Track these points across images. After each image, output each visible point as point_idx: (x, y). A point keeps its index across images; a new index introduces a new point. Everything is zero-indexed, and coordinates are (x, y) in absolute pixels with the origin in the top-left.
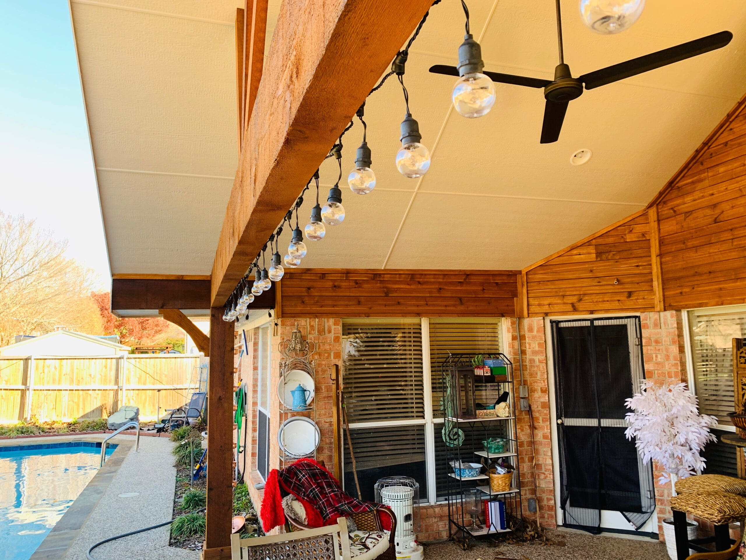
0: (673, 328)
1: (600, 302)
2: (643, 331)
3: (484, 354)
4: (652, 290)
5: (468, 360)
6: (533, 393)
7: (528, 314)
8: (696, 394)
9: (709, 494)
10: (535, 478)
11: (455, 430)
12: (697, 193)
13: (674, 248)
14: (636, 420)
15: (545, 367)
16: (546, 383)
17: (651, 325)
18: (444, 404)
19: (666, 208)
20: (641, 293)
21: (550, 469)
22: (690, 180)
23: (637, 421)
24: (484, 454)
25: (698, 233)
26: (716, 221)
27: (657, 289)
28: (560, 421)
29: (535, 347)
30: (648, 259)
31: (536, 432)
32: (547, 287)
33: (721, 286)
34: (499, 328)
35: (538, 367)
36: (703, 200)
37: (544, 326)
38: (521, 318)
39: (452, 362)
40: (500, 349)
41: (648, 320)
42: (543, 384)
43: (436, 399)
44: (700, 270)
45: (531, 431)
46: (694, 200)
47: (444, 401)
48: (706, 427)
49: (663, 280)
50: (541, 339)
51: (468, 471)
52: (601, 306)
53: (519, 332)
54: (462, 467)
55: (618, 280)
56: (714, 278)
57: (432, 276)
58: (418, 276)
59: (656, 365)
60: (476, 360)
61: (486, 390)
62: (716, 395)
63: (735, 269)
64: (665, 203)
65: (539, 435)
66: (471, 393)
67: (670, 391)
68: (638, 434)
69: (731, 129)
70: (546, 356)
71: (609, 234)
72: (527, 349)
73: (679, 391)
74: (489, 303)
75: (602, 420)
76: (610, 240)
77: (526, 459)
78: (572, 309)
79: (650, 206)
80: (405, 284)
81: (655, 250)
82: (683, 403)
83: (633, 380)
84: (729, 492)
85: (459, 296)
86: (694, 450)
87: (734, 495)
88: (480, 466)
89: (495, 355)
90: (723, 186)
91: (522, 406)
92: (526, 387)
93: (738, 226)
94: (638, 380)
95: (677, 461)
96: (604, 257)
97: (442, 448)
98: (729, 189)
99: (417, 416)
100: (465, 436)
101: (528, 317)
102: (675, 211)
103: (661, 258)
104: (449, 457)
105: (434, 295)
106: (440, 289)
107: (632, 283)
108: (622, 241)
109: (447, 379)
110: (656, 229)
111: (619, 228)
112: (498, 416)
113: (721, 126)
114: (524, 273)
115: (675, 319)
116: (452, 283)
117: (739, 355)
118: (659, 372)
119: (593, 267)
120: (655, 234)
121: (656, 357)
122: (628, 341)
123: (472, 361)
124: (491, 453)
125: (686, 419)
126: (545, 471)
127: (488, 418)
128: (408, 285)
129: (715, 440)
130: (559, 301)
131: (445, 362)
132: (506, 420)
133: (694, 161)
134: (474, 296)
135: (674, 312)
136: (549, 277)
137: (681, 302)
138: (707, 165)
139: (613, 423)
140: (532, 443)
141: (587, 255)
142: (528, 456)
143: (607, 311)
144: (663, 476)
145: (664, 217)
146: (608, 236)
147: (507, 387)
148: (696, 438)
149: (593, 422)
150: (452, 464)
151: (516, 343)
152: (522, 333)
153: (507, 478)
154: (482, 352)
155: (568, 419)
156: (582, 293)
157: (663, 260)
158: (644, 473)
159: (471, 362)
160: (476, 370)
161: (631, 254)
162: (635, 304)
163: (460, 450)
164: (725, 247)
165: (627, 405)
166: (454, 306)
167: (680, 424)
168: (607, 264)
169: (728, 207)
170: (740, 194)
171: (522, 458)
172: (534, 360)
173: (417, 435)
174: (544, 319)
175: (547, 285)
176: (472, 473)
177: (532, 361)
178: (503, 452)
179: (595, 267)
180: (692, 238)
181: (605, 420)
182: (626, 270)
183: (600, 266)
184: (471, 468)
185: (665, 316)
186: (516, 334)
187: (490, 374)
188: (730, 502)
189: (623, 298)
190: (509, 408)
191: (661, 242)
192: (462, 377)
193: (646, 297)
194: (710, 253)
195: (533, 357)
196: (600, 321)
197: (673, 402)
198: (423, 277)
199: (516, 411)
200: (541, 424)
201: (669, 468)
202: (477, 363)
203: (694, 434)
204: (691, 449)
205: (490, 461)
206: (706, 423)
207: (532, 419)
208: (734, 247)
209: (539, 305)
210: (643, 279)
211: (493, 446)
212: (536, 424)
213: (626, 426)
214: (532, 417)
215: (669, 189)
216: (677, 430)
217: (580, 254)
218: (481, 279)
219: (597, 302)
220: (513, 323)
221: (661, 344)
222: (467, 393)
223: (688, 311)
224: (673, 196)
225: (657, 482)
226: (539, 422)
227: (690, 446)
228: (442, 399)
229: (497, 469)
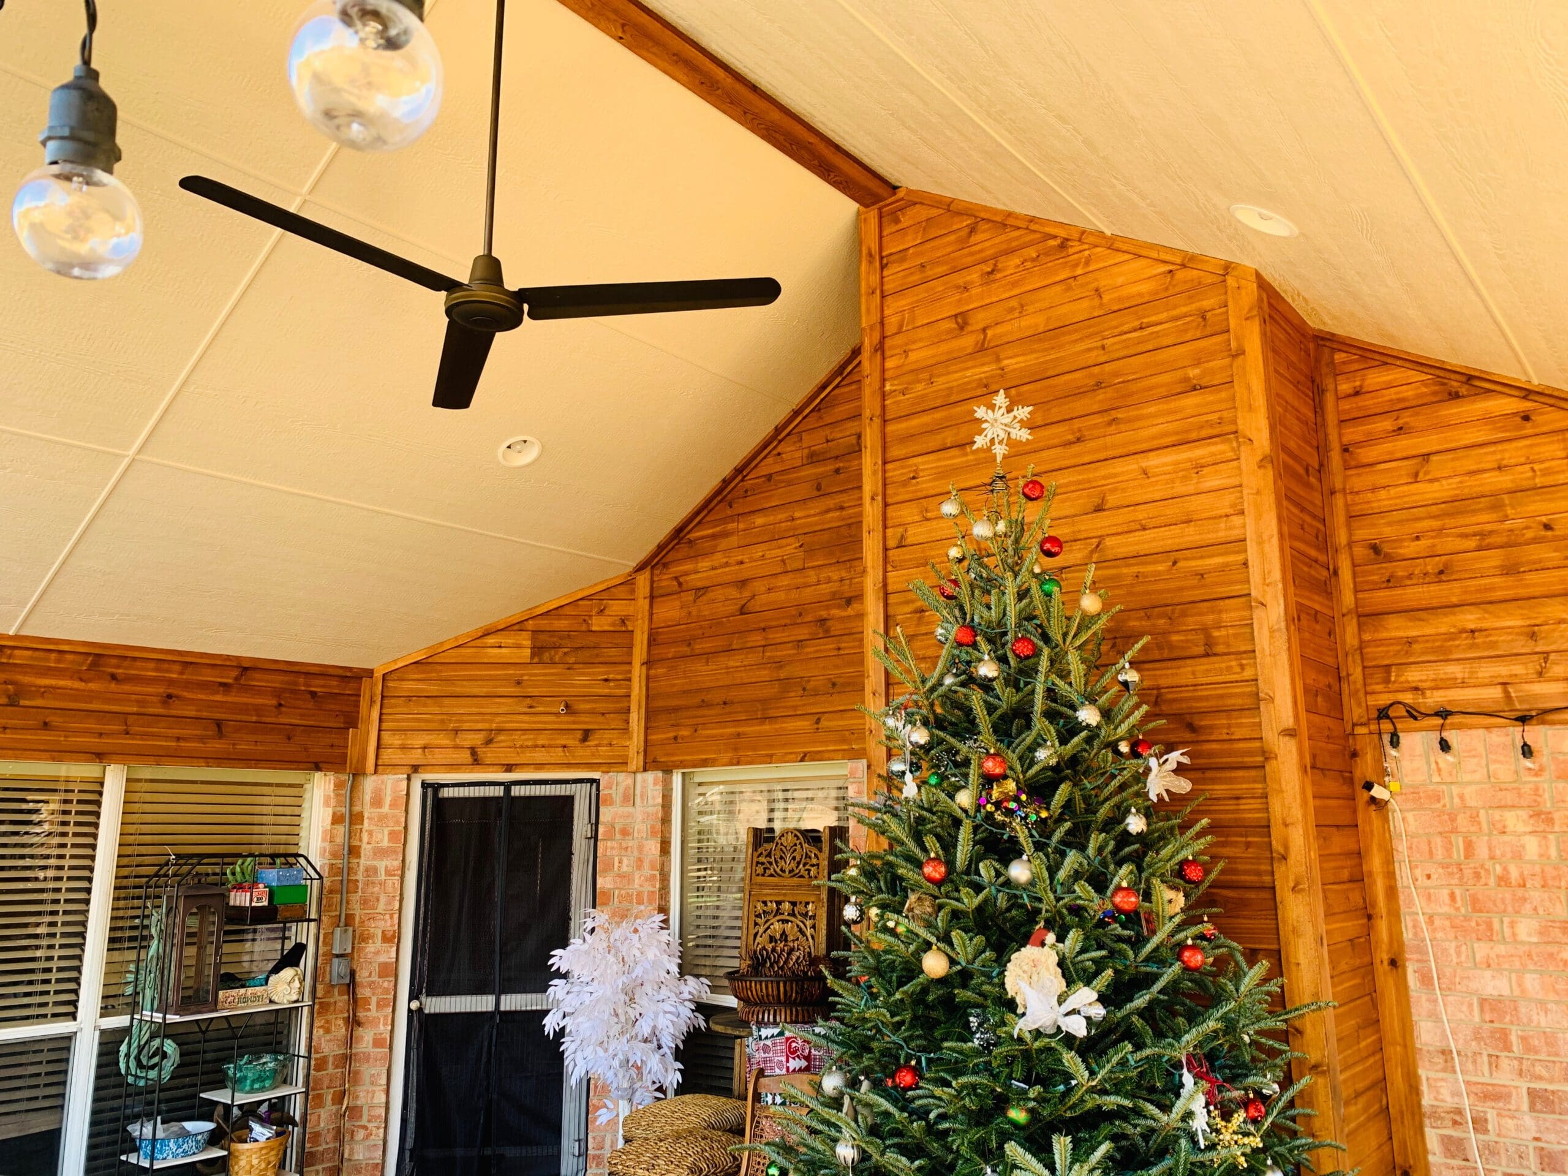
0: (654, 806)
1: (528, 747)
2: (602, 809)
3: (261, 855)
4: (627, 729)
5: (218, 870)
6: (363, 944)
7: (376, 765)
8: (681, 937)
9: (678, 1137)
10: (342, 1143)
11: (156, 1043)
12: (719, 555)
13: (672, 651)
14: (568, 993)
15: (398, 885)
16: (396, 921)
17: (618, 797)
18: (137, 979)
19: (666, 577)
20: (608, 735)
21: (379, 1116)
22: (710, 531)
23: (570, 995)
24: (221, 1096)
25: (713, 629)
26: (742, 611)
27: (636, 728)
28: (415, 1005)
29: (382, 840)
30: (626, 667)
31: (359, 1031)
32: (425, 710)
33: (740, 730)
34: (307, 796)
35: (382, 884)
36: (727, 569)
37: (408, 794)
38: (358, 774)
39: (175, 875)
40: (302, 844)
41: (614, 788)
42: (389, 922)
43: (117, 968)
44: (708, 697)
45: (347, 1030)
46: (713, 569)
47: (137, 972)
48: (690, 1000)
49: (647, 712)
50: (397, 822)
51: (176, 1143)
52: (527, 757)
53: (351, 805)
54: (160, 1134)
55: (567, 706)
56: (731, 713)
57: (152, 665)
58: (114, 661)
59: (618, 880)
60: (238, 869)
61: (254, 940)
62: (714, 937)
63: (764, 701)
64: (665, 565)
65: (366, 1038)
66: (211, 949)
67: (636, 931)
68: (569, 1023)
69: (779, 454)
70: (403, 861)
71: (561, 612)
72: (364, 845)
73: (650, 931)
74: (289, 739)
75: (503, 997)
76: (562, 624)
77: (328, 1098)
78: (470, 760)
79: (640, 568)
80: (71, 678)
81: (639, 652)
82: (655, 956)
83: (573, 909)
84: (714, 1128)
85: (218, 716)
86: (665, 1049)
87: (720, 1133)
88: (211, 1126)
89: (288, 858)
90: (758, 551)
91: (335, 974)
92: (351, 929)
93: (774, 623)
94: (583, 910)
95: (633, 1072)
96: (546, 657)
97: (112, 1092)
98: (767, 556)
99: (54, 1015)
100: (181, 1055)
101: (376, 772)
102: (680, 584)
103: (648, 669)
104: (128, 1111)
105: (151, 710)
106: (170, 696)
107: (592, 712)
108: (584, 628)
109: (154, 919)
110: (647, 614)
111: (581, 603)
112: (271, 1002)
113: (765, 445)
114: (378, 675)
115: (659, 787)
116: (203, 686)
117: (755, 859)
118: (623, 892)
119: (522, 675)
120: (643, 622)
121: (620, 862)
122: (572, 830)
123: (228, 871)
124: (241, 1090)
125: (656, 987)
126: (369, 1121)
127: (249, 1007)
128: (81, 680)
129: (703, 1024)
130: (446, 742)
131: (156, 875)
132: (290, 1009)
133: (719, 498)
134: (254, 719)
135: (660, 774)
136: (432, 689)
137: (673, 755)
138: (738, 508)
139: (524, 1003)
140: (347, 1059)
141: (515, 650)
142: (332, 1091)
143: (539, 766)
144: (606, 1106)
145: (661, 592)
146: (559, 617)
147: (304, 933)
148: (670, 1025)
149: (483, 1003)
150: (134, 1129)
151: (341, 830)
152: (357, 809)
153: (272, 1149)
154: (256, 850)
155: (434, 999)
156: (494, 726)
157: (652, 672)
158: (573, 1105)
159: (225, 874)
160: (232, 894)
161: (597, 655)
162: (593, 755)
163: (161, 1090)
164: (752, 658)
165: (552, 965)
166: (201, 739)
167: (645, 998)
168: (552, 671)
169: (763, 589)
170: (782, 570)
171: (319, 1097)
172: (375, 870)
173: (48, 1062)
174: (409, 779)
175: (425, 705)
176: (185, 1146)
177: (371, 871)
178: (274, 1087)
179: (528, 675)
180: (703, 637)
181: (509, 996)
182: (585, 686)
183: (536, 675)
184: (186, 1135)
185: (644, 781)
186: (343, 810)
187: (266, 903)
188: (712, 1148)
189: (572, 741)
190: (302, 981)
191: (652, 641)
192: (195, 910)
193: (614, 742)
194: (727, 668)
195: (375, 863)
196: (523, 787)
197: (638, 954)
198: (126, 663)
199: (320, 987)
200: (373, 1012)
201: (617, 1089)
202: (239, 877)
203: (668, 1015)
204: (660, 1047)
205: (236, 1111)
206: (690, 993)
207: (355, 1002)
208: (765, 661)
209: (403, 748)
210: (611, 706)
211: (250, 1075)
212: (361, 1014)
213: (549, 1007)
214: (355, 1001)
215: (675, 542)
216: (639, 1010)
217: (500, 647)
218: (277, 681)
219: (521, 747)
220: (338, 786)
221: (630, 837)
222: (201, 948)
223: (683, 774)
224: (679, 555)
225: (596, 1119)
226: (369, 1010)
227: (658, 1040)
228: (132, 967)
229: (251, 1130)
